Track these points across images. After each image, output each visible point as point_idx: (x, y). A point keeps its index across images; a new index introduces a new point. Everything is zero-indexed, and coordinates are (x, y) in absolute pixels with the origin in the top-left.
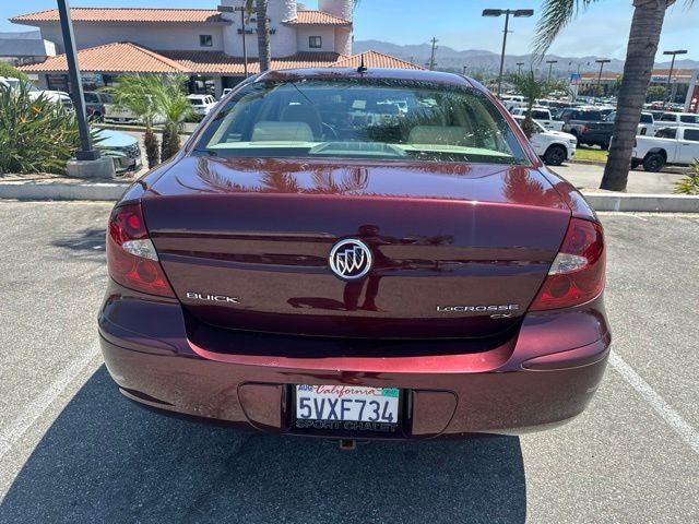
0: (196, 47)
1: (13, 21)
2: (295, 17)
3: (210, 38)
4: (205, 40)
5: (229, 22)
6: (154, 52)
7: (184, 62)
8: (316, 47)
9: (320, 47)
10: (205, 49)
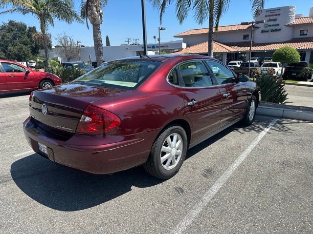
0: (241, 40)
1: (175, 37)
2: (293, 21)
3: (248, 36)
4: (245, 37)
5: (258, 28)
6: (222, 44)
7: (234, 47)
8: (304, 35)
9: (306, 35)
10: (245, 41)
